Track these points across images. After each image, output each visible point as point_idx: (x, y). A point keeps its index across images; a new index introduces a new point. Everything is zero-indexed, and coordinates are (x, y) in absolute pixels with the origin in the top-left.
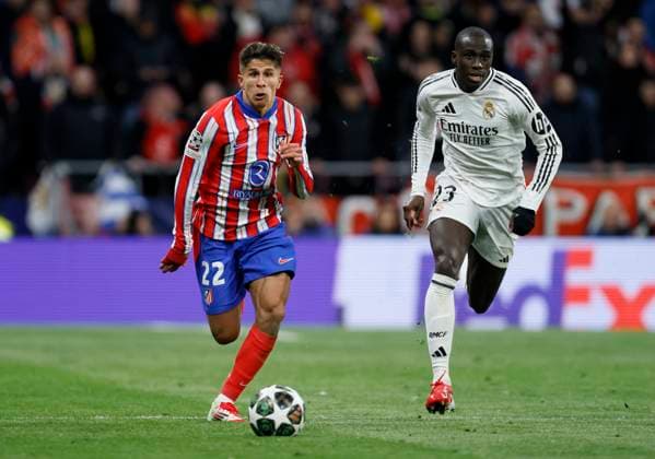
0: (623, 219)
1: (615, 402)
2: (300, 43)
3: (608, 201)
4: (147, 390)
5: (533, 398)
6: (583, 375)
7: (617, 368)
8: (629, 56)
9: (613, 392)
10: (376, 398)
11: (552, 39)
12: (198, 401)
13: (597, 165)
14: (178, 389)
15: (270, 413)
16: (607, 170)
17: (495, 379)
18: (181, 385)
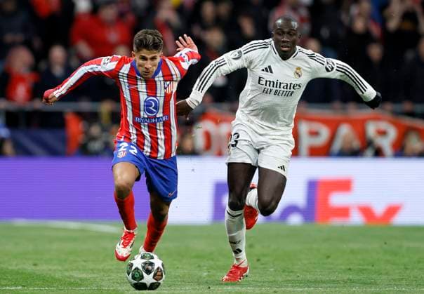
0: (356, 144)
1: (351, 277)
2: (121, 15)
3: (345, 130)
4: (10, 268)
5: (291, 274)
6: (328, 257)
7: (352, 252)
8: (359, 25)
9: (350, 269)
10: (177, 274)
11: (304, 13)
12: (48, 276)
13: (337, 105)
14: (34, 267)
15: (141, 279)
16: (344, 109)
17: (264, 260)
18: (35, 265)
